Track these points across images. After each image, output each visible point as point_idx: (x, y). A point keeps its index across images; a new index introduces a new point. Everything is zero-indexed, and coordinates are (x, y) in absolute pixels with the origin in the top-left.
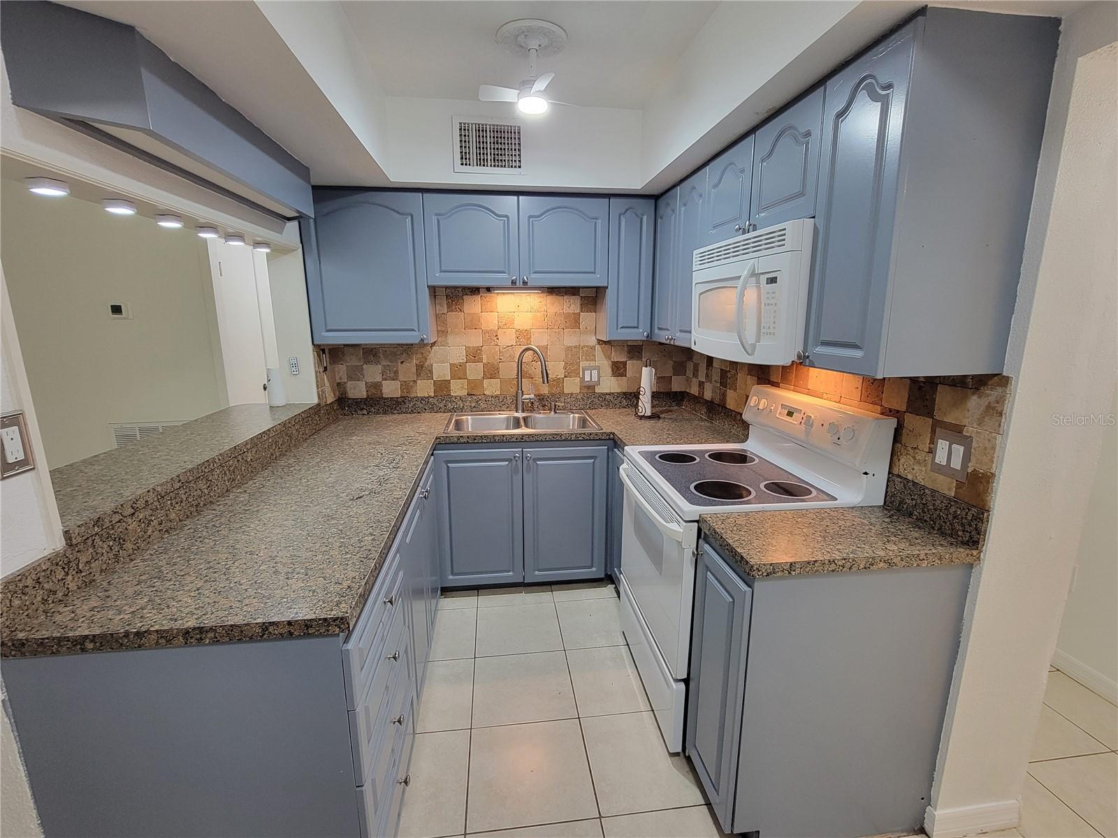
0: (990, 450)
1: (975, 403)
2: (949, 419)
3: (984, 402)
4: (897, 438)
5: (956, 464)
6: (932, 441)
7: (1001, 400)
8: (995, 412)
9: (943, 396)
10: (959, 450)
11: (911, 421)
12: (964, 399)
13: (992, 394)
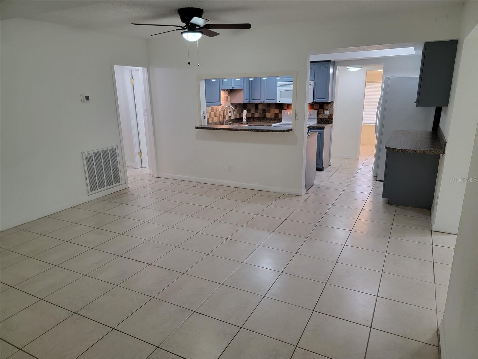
0: (332, 111)
1: (329, 105)
2: (326, 108)
3: (331, 105)
4: (318, 112)
5: (328, 114)
6: (324, 112)
7: (333, 105)
8: (332, 106)
9: (325, 105)
10: (328, 112)
11: (320, 110)
12: (328, 105)
13: (332, 104)
